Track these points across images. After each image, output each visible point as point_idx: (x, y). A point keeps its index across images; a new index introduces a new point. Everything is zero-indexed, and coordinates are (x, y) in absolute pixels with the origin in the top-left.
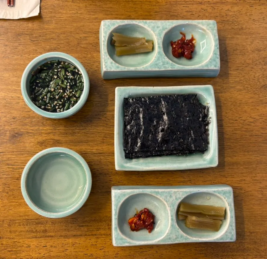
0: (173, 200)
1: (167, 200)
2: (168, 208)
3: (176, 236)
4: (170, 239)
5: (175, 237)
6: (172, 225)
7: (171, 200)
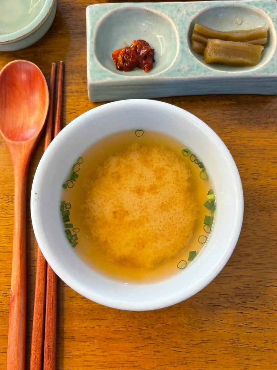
0: (183, 16)
1: (174, 16)
2: (175, 28)
3: (189, 66)
4: (179, 71)
5: (187, 68)
6: (182, 51)
7: (179, 15)
